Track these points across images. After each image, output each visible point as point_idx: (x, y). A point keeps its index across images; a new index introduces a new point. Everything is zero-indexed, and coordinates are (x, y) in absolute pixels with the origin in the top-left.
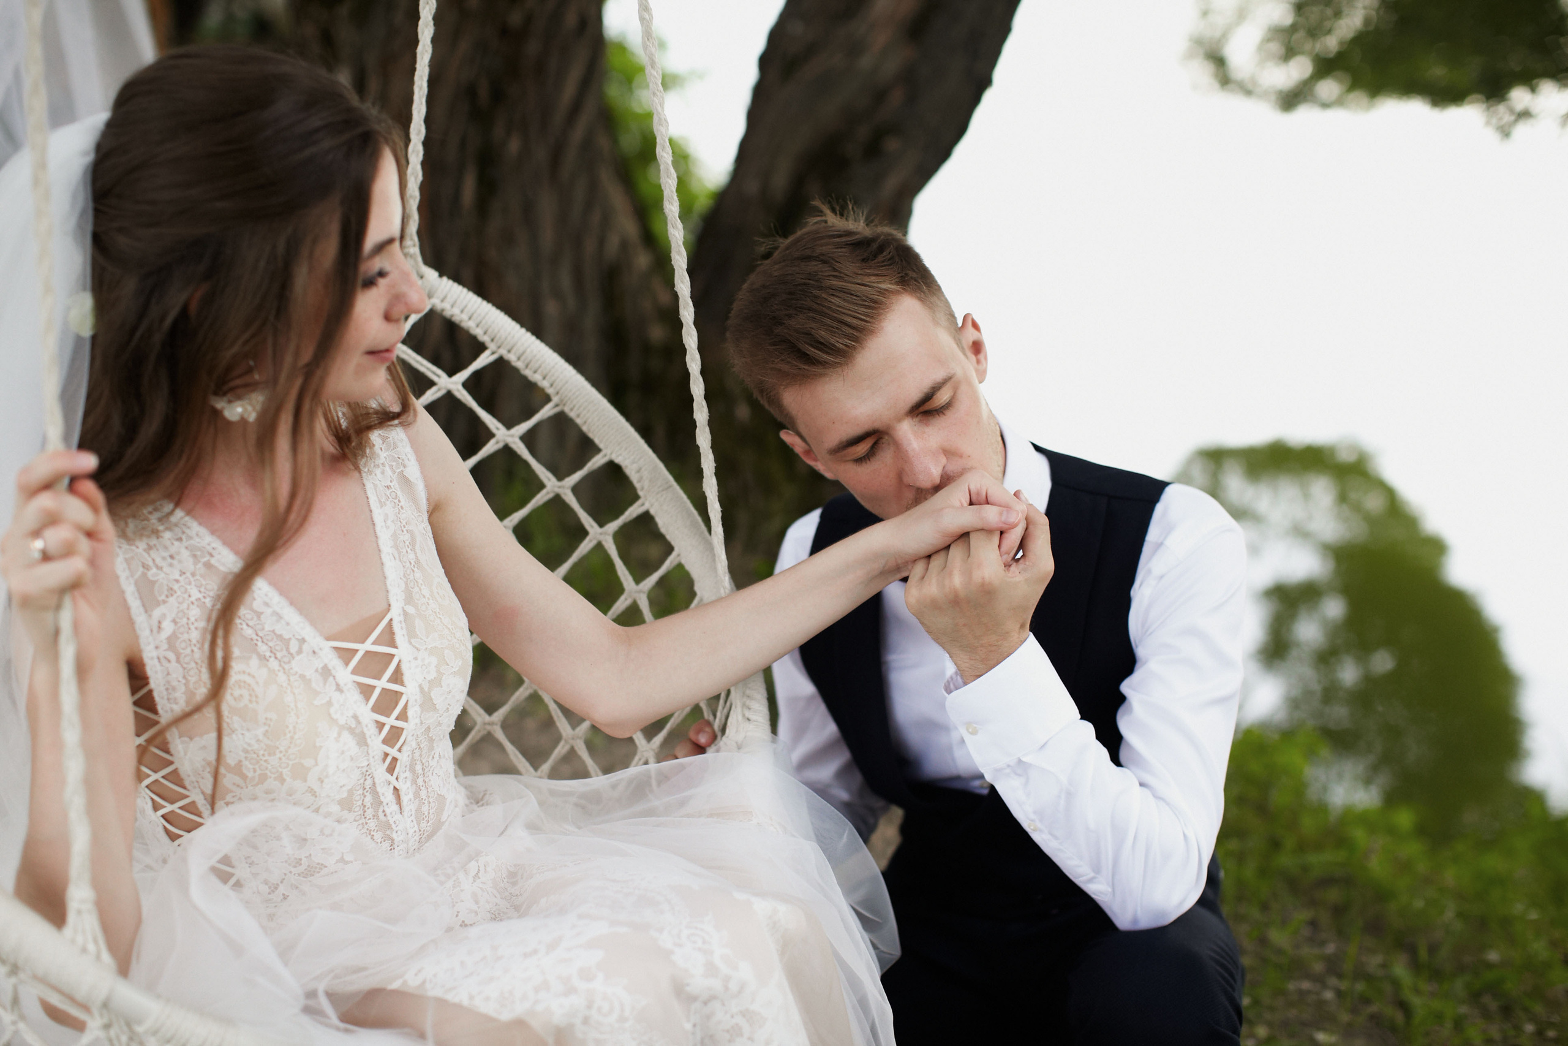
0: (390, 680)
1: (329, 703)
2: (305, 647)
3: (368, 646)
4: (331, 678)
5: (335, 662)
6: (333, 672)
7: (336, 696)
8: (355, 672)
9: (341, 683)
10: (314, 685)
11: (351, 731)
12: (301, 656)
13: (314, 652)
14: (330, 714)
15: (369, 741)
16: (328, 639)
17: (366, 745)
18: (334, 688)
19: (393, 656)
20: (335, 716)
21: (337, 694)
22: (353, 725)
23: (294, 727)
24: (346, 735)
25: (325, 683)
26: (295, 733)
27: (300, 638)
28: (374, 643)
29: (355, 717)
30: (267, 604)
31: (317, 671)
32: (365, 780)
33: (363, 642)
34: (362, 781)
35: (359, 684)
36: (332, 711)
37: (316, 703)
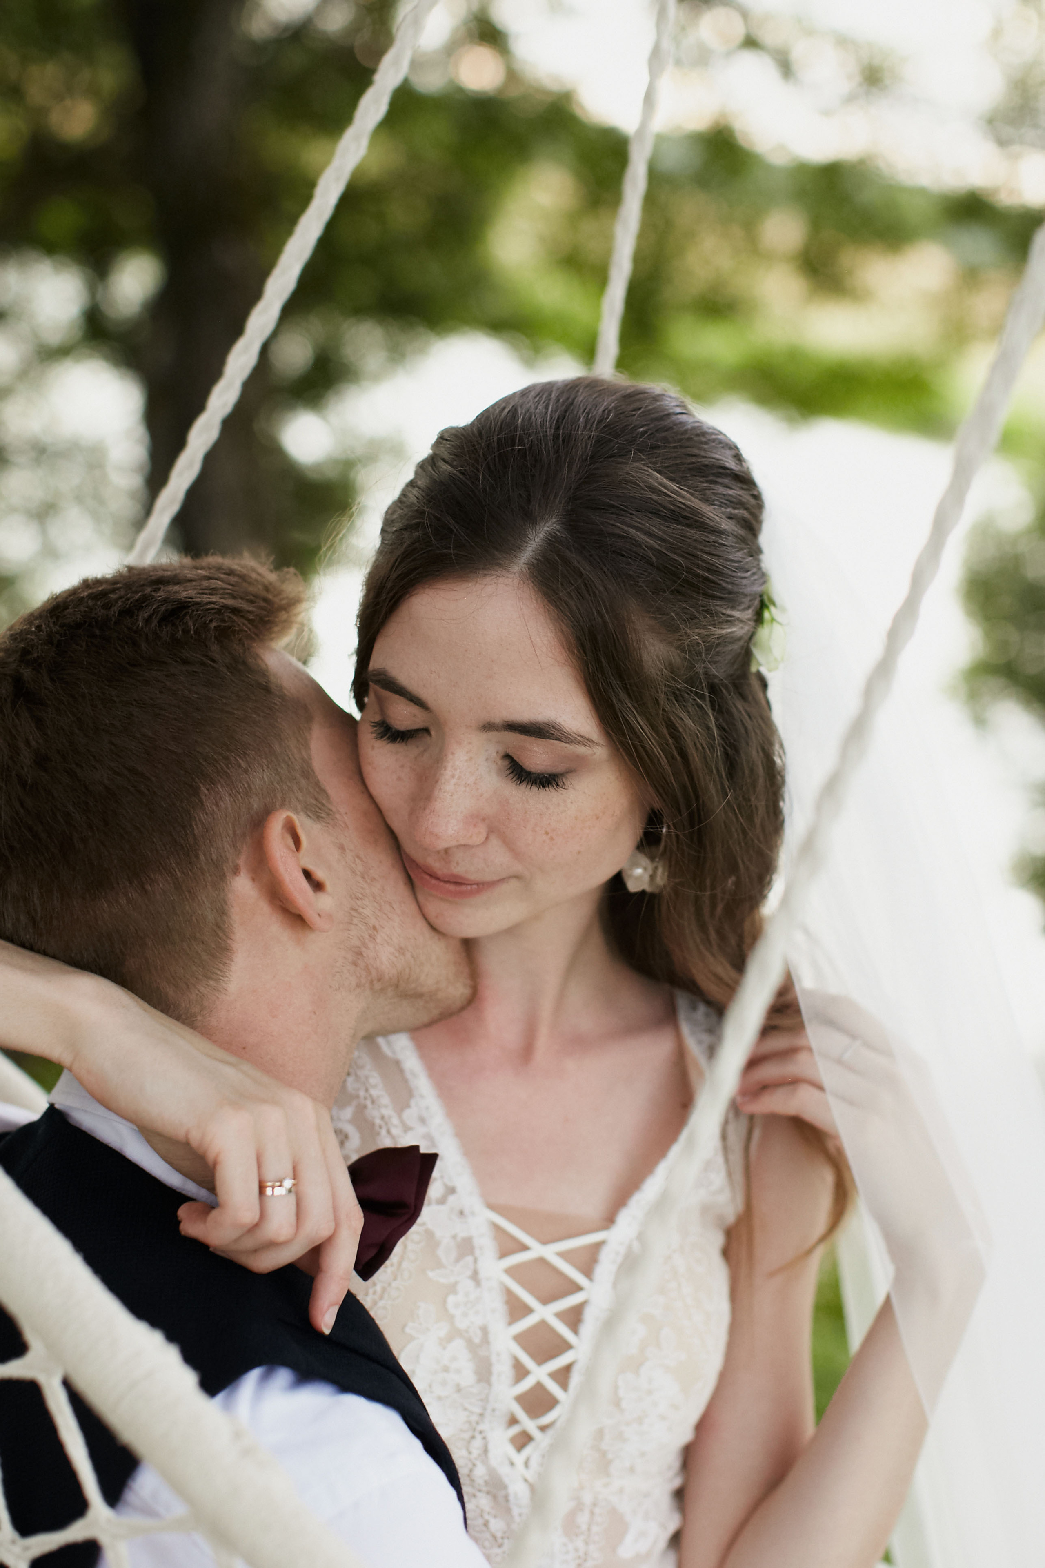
0: (560, 1315)
1: (452, 1289)
2: (452, 1199)
3: (550, 1252)
4: (470, 1259)
5: (486, 1245)
6: (477, 1252)
7: (466, 1284)
8: (510, 1271)
9: (482, 1274)
10: (441, 1252)
11: (470, 1344)
12: (442, 1208)
13: (461, 1213)
14: (445, 1302)
15: (494, 1379)
16: (491, 1207)
17: (489, 1383)
18: (469, 1273)
19: (578, 1288)
20: (452, 1310)
21: (470, 1284)
22: (477, 1340)
23: (384, 1290)
24: (458, 1344)
25: (458, 1260)
26: (381, 1298)
27: (449, 1184)
28: (562, 1255)
29: (485, 1330)
30: (422, 1120)
31: (454, 1237)
32: (473, 1437)
33: (545, 1243)
34: (467, 1436)
35: (509, 1292)
36: (451, 1299)
37: (431, 1274)
